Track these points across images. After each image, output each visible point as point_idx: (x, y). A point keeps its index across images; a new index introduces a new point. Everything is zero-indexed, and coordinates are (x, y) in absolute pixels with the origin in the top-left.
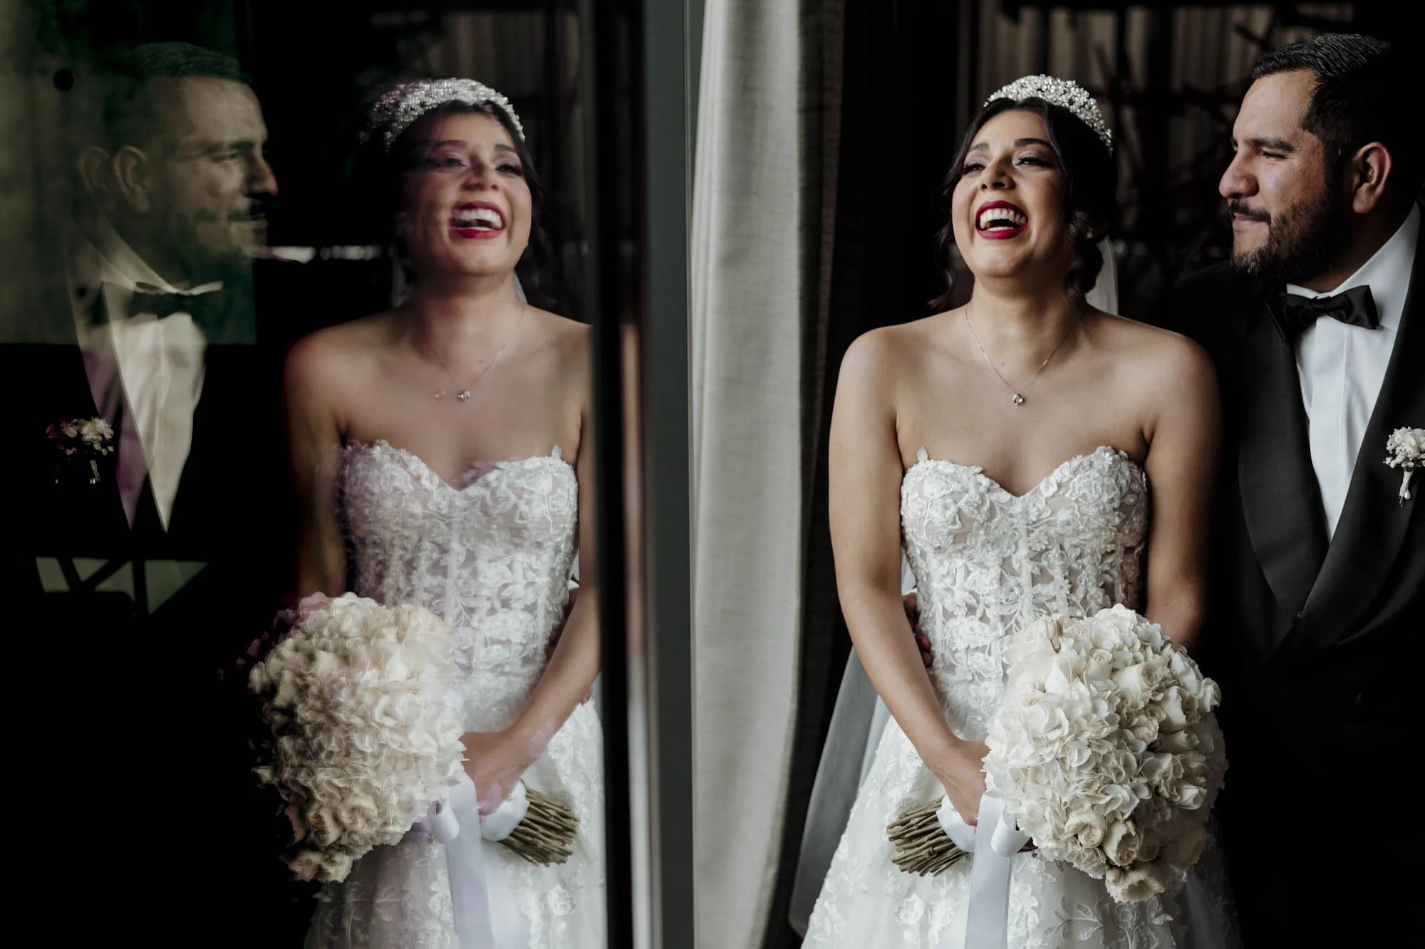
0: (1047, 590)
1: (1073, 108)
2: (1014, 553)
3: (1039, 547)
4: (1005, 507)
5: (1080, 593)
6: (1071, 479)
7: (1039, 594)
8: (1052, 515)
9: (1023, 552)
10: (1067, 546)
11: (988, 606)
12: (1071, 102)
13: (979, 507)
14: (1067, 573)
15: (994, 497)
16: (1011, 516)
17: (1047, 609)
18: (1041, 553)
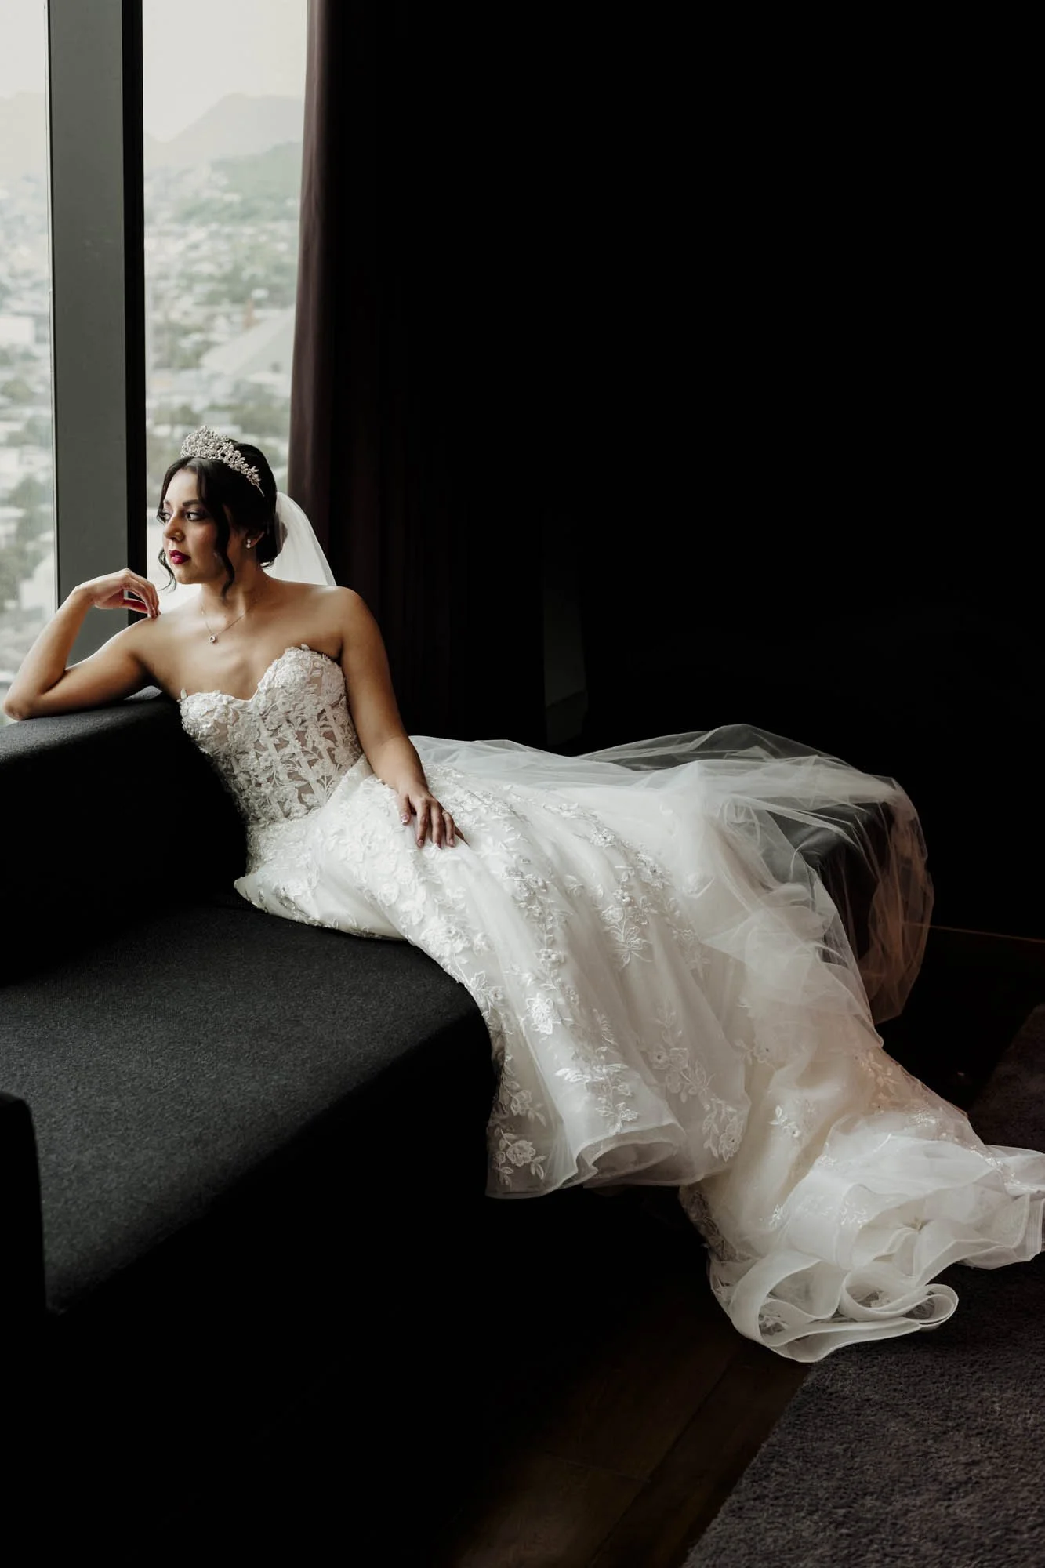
0: (288, 750)
1: (225, 460)
2: (259, 736)
3: (273, 727)
4: (243, 710)
5: (310, 745)
6: (275, 676)
7: (284, 755)
8: (273, 702)
9: (265, 734)
10: (291, 719)
11: (257, 776)
12: (223, 455)
13: (227, 715)
14: (296, 736)
15: (234, 706)
16: (249, 713)
17: (292, 763)
18: (276, 730)
